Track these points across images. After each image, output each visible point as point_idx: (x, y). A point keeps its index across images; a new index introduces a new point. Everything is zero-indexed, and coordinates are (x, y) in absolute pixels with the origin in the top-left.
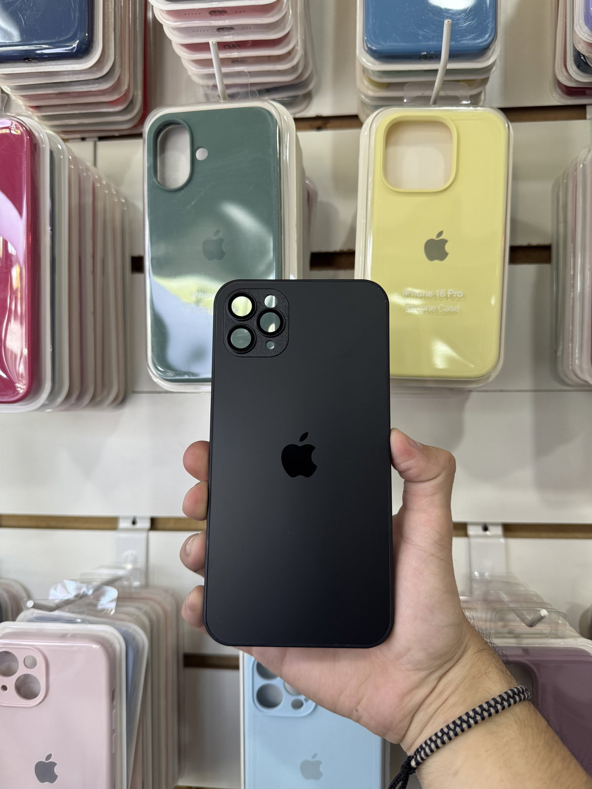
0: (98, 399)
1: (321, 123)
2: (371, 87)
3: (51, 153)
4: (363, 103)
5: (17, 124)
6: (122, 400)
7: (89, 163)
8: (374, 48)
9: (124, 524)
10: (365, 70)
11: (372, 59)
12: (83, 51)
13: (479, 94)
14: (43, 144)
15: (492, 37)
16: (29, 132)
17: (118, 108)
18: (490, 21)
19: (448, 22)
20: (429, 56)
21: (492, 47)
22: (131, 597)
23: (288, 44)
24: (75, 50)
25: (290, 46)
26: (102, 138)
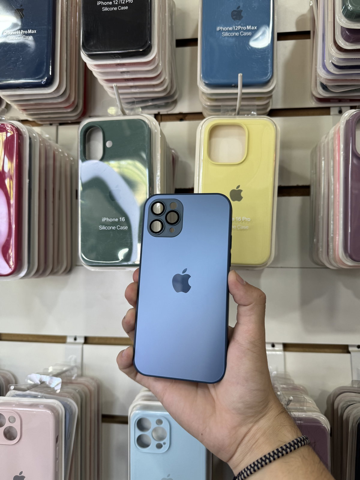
0: (55, 270)
1: (182, 117)
2: (207, 100)
3: (30, 138)
4: (204, 108)
5: (11, 126)
6: (69, 271)
7: (52, 143)
8: (206, 82)
9: (70, 340)
10: (203, 93)
11: (206, 87)
12: (49, 83)
13: (268, 104)
14: (25, 134)
15: (271, 75)
16: (17, 130)
17: (69, 110)
18: (270, 68)
19: (240, 75)
20: (236, 86)
21: (272, 81)
22: (71, 383)
23: (160, 78)
24: (45, 83)
25: (162, 80)
26: (61, 124)
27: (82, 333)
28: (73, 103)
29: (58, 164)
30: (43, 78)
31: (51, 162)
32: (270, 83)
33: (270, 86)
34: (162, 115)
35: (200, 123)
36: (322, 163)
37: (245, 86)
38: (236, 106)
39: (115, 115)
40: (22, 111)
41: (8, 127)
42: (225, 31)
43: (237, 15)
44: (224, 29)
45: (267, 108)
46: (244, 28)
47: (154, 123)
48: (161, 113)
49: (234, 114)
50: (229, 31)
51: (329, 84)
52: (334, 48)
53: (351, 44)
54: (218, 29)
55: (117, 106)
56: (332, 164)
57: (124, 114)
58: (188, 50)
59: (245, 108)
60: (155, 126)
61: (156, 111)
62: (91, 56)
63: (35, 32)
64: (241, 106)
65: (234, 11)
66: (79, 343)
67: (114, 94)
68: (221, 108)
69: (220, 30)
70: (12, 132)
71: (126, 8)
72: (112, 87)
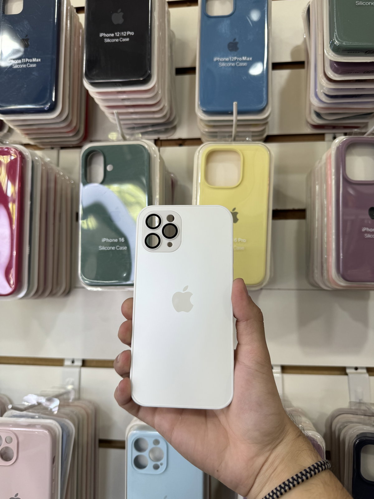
0: (54, 292)
1: (181, 142)
2: (205, 127)
3: (33, 162)
4: (203, 134)
5: (15, 150)
6: (68, 292)
7: (54, 166)
8: (204, 110)
9: (67, 363)
10: (201, 120)
11: (204, 114)
12: (52, 109)
13: (264, 131)
14: (28, 158)
15: (265, 104)
16: (21, 153)
17: (71, 135)
18: (265, 96)
19: (235, 104)
20: (232, 114)
21: (267, 108)
22: (68, 405)
23: (159, 106)
24: (48, 109)
25: (161, 106)
26: (63, 148)
27: (80, 356)
28: (75, 127)
29: (59, 187)
30: (46, 103)
31: (52, 185)
32: (265, 111)
33: (265, 114)
34: (162, 140)
35: (197, 148)
36: (316, 187)
37: (240, 113)
38: (231, 132)
39: (115, 141)
40: (24, 135)
41: (12, 151)
42: (222, 62)
43: (233, 47)
44: (221, 60)
45: (262, 135)
46: (240, 59)
47: (154, 149)
48: (161, 139)
49: (230, 139)
50: (225, 62)
51: (321, 112)
52: (325, 79)
53: (340, 75)
54: (215, 59)
55: (118, 131)
56: (325, 188)
57: (124, 139)
58: (187, 78)
59: (240, 134)
60: (154, 151)
61: (156, 137)
62: (94, 84)
63: (40, 60)
64: (237, 132)
65: (230, 43)
66: (77, 366)
67: (115, 120)
68: (218, 134)
69: (217, 61)
70: (16, 156)
71: (128, 40)
72: (113, 113)
